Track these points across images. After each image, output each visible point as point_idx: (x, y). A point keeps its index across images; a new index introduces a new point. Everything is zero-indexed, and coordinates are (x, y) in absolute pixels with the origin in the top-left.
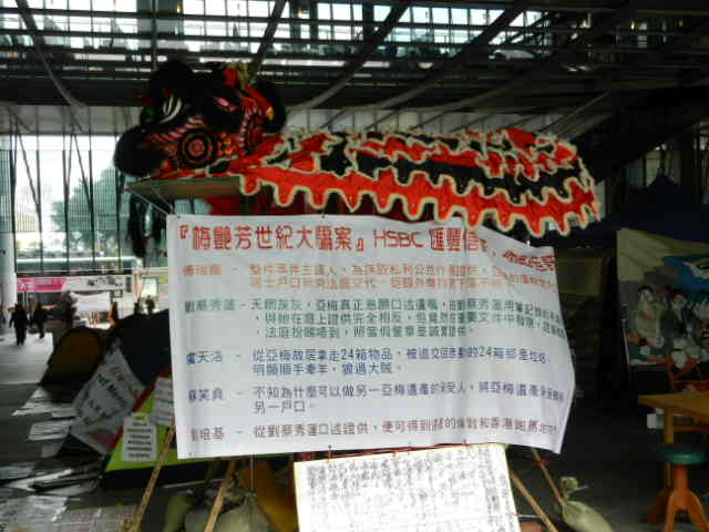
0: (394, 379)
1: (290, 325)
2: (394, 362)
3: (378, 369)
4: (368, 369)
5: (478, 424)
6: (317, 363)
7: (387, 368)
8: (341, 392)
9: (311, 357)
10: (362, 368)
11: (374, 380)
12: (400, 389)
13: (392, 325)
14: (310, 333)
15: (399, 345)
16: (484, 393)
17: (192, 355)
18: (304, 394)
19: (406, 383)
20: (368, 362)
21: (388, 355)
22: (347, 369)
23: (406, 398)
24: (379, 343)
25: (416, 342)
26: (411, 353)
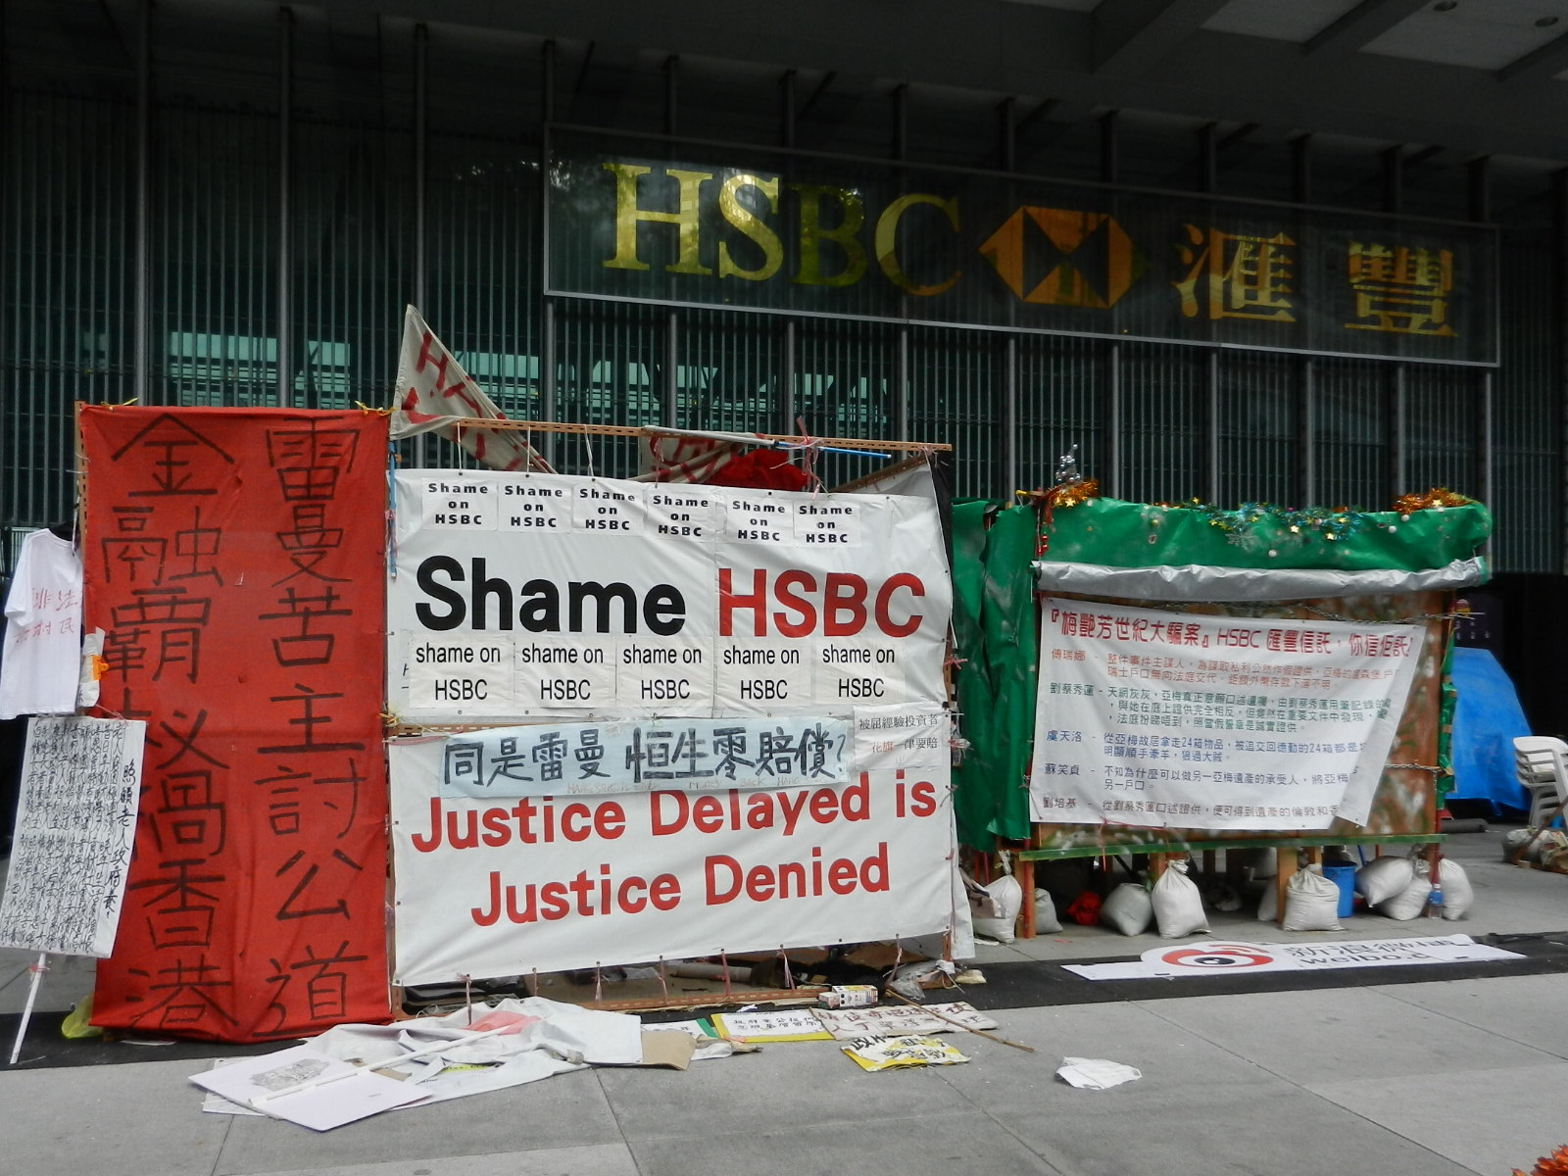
0: (1224, 767)
1: (1140, 713)
2: (1225, 752)
3: (1211, 757)
4: (1203, 757)
5: (1316, 812)
6: (1160, 748)
7: (1218, 757)
8: (1181, 777)
9: (1155, 743)
10: (1197, 756)
11: (1207, 766)
12: (1229, 777)
13: (1225, 718)
14: (1155, 721)
15: (1229, 737)
16: (1318, 785)
17: (1054, 733)
18: (1146, 775)
19: (1234, 772)
20: (1203, 751)
21: (1219, 745)
22: (1186, 756)
23: (1233, 785)
24: (1214, 734)
25: (1244, 735)
26: (1239, 744)
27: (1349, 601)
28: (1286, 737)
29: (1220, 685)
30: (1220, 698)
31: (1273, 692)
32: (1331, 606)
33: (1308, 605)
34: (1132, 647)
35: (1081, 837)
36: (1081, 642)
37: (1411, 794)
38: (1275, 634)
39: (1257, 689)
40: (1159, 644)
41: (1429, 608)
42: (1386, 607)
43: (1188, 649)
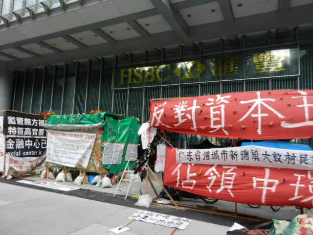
0: (67, 156)
1: (57, 146)
7: (66, 154)
8: (61, 157)
9: (59, 151)
11: (64, 155)
14: (59, 148)
18: (57, 156)
21: (67, 152)
22: (62, 153)
23: (67, 159)
25: (70, 151)
26: (70, 152)
27: (86, 129)
28: (76, 152)
29: (68, 143)
30: (68, 145)
31: (75, 144)
32: (83, 130)
33: (80, 130)
34: (57, 136)
35: (53, 164)
36: (52, 136)
37: (97, 164)
38: (75, 135)
39: (72, 144)
40: (61, 136)
41: (99, 130)
42: (92, 130)
43: (64, 137)
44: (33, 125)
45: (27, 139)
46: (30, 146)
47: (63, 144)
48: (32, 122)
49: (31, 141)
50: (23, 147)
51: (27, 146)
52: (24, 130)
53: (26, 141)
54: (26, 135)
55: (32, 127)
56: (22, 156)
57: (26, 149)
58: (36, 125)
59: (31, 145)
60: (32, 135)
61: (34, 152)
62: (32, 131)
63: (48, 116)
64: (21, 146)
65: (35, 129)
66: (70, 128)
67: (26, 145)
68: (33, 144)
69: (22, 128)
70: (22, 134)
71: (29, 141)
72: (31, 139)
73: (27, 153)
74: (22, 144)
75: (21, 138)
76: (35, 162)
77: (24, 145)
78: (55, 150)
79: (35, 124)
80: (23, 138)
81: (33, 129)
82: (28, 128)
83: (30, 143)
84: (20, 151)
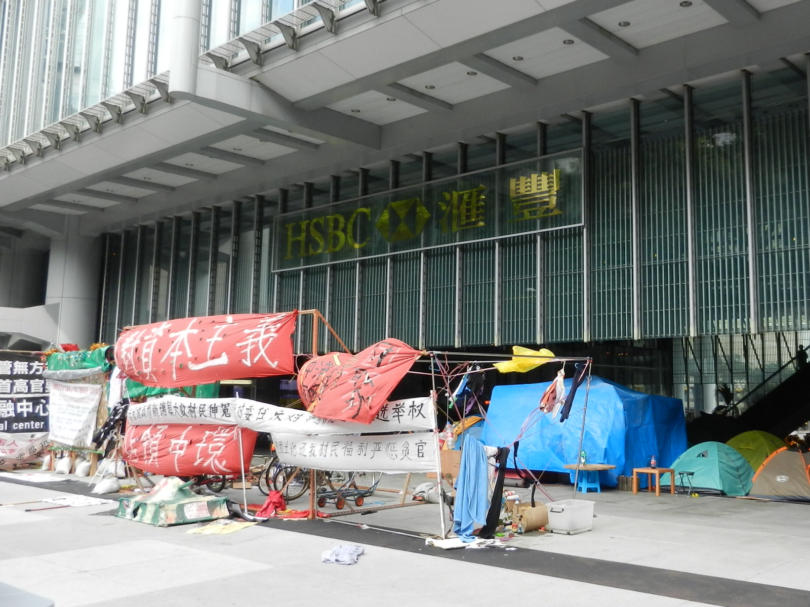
27: (91, 377)
29: (73, 403)
30: (73, 407)
33: (84, 380)
34: (62, 392)
35: (55, 444)
36: (54, 391)
38: (80, 388)
39: (78, 404)
40: (65, 391)
41: (105, 378)
42: (98, 379)
43: (69, 394)
44: (31, 372)
45: (20, 400)
46: (28, 413)
47: (69, 406)
48: (30, 368)
49: (31, 404)
50: (12, 414)
51: (22, 413)
52: (12, 385)
53: (19, 404)
54: (18, 393)
55: (28, 377)
56: (9, 430)
57: (19, 418)
58: (37, 373)
59: (31, 410)
60: (29, 391)
61: (37, 424)
62: (28, 384)
63: (49, 356)
64: (8, 413)
65: (37, 380)
66: (70, 377)
67: (19, 410)
68: (34, 409)
69: (8, 380)
70: (9, 392)
71: (25, 403)
72: (28, 400)
73: (21, 426)
74: (11, 409)
75: (7, 399)
76: (40, 441)
77: (15, 411)
78: (58, 418)
79: (37, 370)
80: (12, 399)
81: (32, 381)
82: (21, 380)
83: (28, 407)
84: (6, 422)
